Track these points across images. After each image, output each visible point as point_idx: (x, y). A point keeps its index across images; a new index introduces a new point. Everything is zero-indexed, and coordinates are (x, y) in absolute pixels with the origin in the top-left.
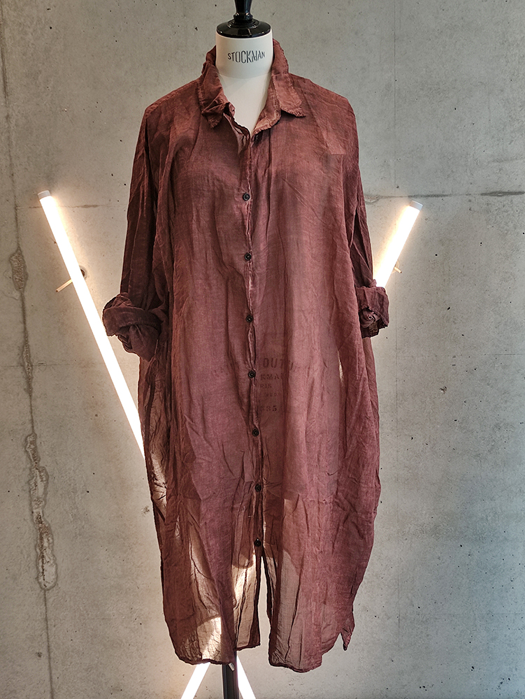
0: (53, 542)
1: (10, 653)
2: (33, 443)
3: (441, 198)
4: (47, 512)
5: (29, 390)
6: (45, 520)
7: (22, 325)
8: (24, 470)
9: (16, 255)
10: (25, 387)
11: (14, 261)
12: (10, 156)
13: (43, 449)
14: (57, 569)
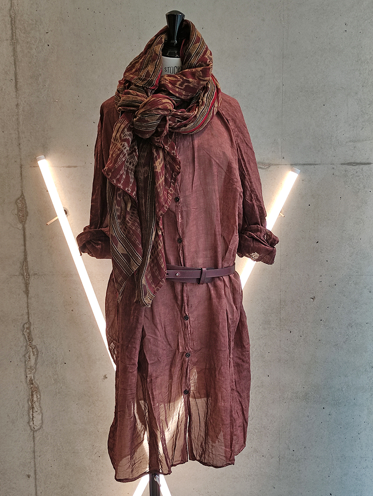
0: (40, 398)
1: (9, 474)
2: (28, 328)
3: (313, 166)
4: (37, 377)
5: (27, 292)
6: (35, 382)
7: (23, 247)
8: (22, 347)
9: (21, 199)
10: (24, 290)
11: (19, 203)
12: (18, 131)
13: (35, 333)
14: (42, 416)
